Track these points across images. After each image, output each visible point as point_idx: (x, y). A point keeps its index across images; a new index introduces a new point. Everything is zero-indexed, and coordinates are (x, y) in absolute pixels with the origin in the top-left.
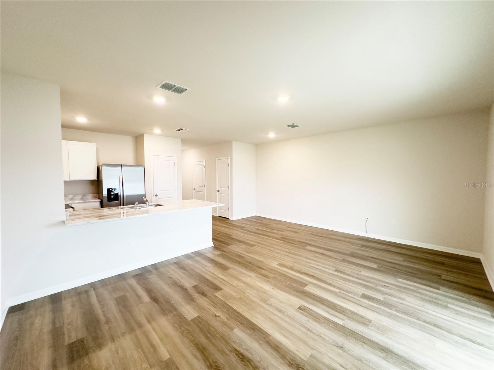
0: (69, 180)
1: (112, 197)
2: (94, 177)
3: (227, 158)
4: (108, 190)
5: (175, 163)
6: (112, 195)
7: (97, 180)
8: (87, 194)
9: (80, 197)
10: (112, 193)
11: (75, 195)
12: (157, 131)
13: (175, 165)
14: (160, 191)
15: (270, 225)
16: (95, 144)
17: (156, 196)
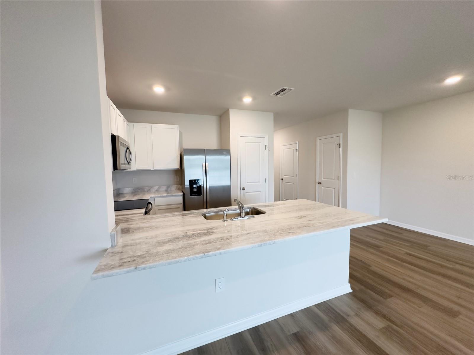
0: (153, 170)
1: (195, 190)
2: (177, 166)
3: (338, 135)
4: (191, 181)
5: (265, 146)
6: (194, 187)
7: (180, 169)
8: (171, 185)
9: (164, 188)
10: (195, 186)
11: (160, 187)
12: (247, 100)
13: (265, 149)
14: (247, 183)
15: (429, 246)
16: (178, 126)
17: (243, 189)
